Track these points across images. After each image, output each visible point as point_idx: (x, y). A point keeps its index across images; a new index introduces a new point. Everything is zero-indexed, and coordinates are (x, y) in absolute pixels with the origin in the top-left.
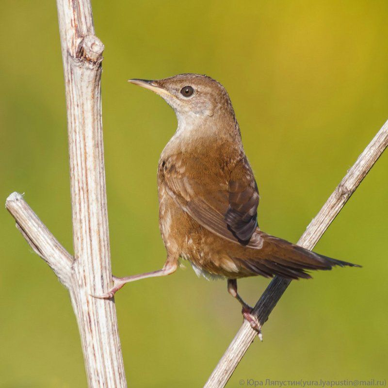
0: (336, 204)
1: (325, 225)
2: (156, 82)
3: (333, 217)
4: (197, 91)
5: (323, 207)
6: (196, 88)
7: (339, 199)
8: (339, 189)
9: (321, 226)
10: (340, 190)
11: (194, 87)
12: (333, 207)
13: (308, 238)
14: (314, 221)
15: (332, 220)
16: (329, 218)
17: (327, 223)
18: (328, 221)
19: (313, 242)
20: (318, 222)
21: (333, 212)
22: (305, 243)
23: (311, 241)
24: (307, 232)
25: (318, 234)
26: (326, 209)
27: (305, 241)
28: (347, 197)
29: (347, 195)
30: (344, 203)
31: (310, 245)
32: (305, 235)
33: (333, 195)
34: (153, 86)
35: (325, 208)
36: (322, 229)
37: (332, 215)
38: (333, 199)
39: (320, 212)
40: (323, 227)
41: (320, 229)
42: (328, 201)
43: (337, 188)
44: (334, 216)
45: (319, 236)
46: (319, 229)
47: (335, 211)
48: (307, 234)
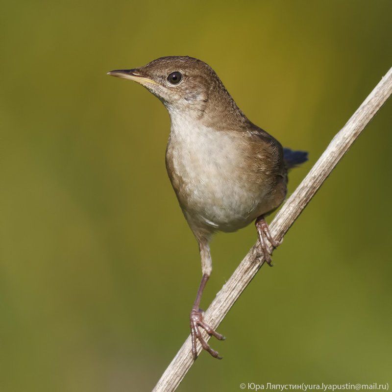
0: (249, 268)
1: (237, 292)
2: (138, 71)
3: (246, 283)
4: (185, 76)
5: (235, 272)
6: (184, 73)
7: (253, 263)
8: (253, 251)
9: (233, 293)
10: (255, 252)
11: (181, 72)
12: (246, 272)
13: (218, 306)
14: (225, 287)
15: (245, 287)
16: (243, 284)
17: (239, 289)
18: (241, 287)
19: (223, 311)
20: (229, 288)
21: (246, 278)
22: (214, 313)
23: (222, 310)
24: (217, 299)
25: (230, 303)
26: (238, 274)
27: (214, 310)
28: (262, 260)
29: (262, 258)
30: (259, 267)
31: (220, 314)
32: (214, 303)
33: (247, 258)
34: (135, 76)
35: (238, 272)
36: (234, 297)
37: (245, 280)
38: (246, 262)
39: (232, 277)
40: (235, 294)
41: (232, 296)
42: (241, 265)
43: (251, 249)
44: (247, 281)
45: (231, 304)
46: (230, 296)
47: (248, 277)
48: (217, 302)
